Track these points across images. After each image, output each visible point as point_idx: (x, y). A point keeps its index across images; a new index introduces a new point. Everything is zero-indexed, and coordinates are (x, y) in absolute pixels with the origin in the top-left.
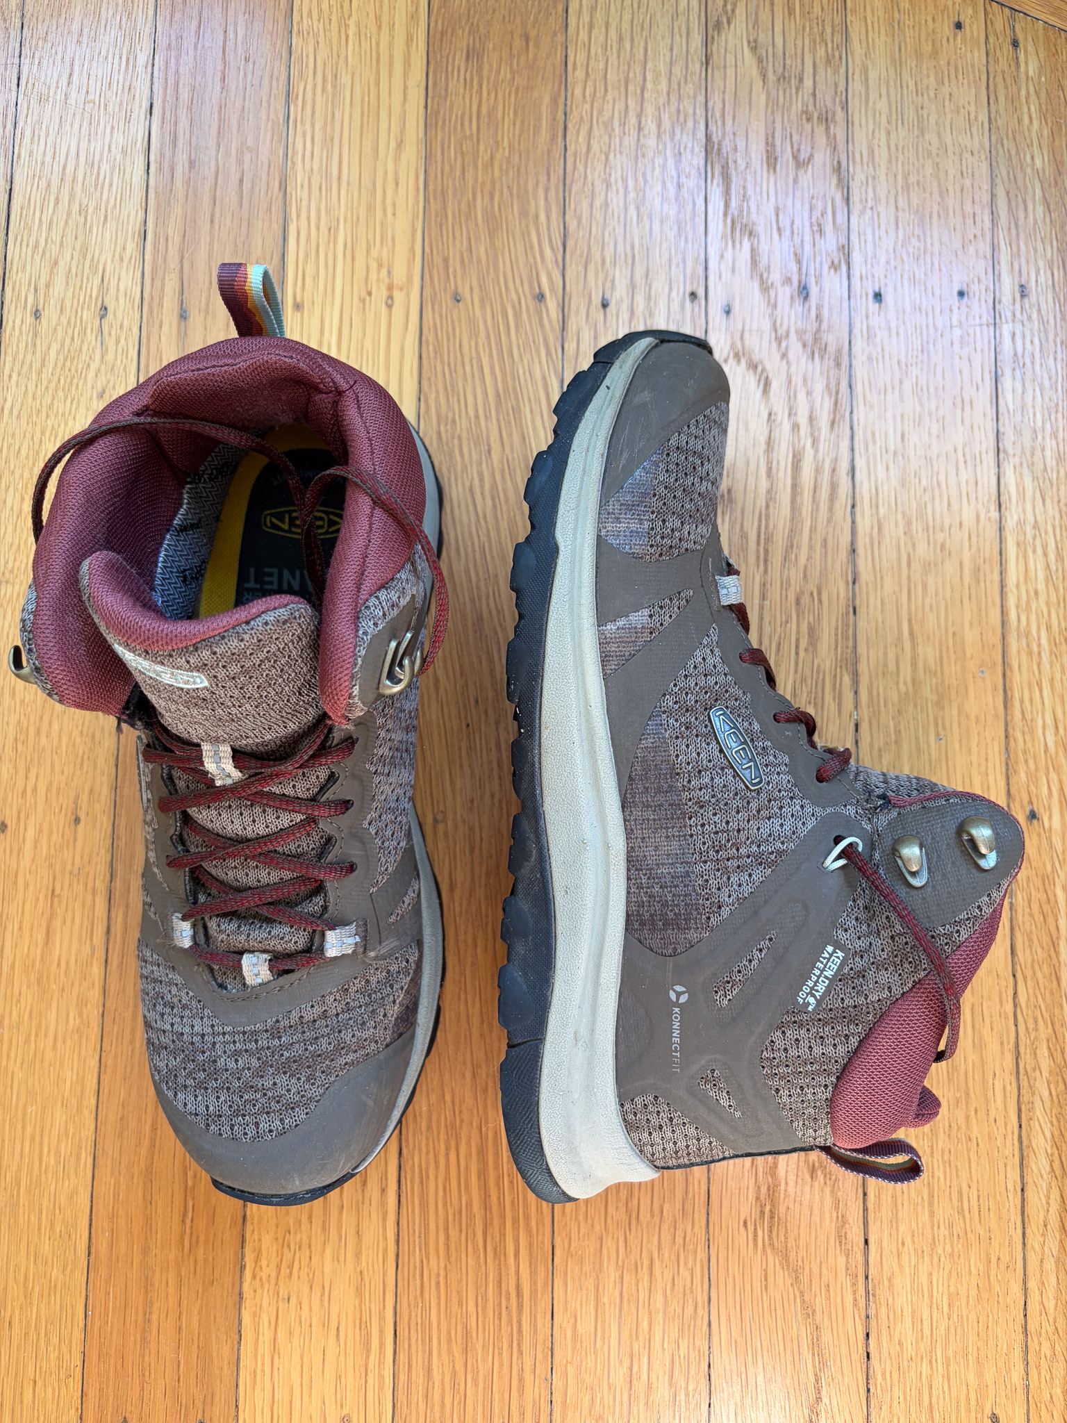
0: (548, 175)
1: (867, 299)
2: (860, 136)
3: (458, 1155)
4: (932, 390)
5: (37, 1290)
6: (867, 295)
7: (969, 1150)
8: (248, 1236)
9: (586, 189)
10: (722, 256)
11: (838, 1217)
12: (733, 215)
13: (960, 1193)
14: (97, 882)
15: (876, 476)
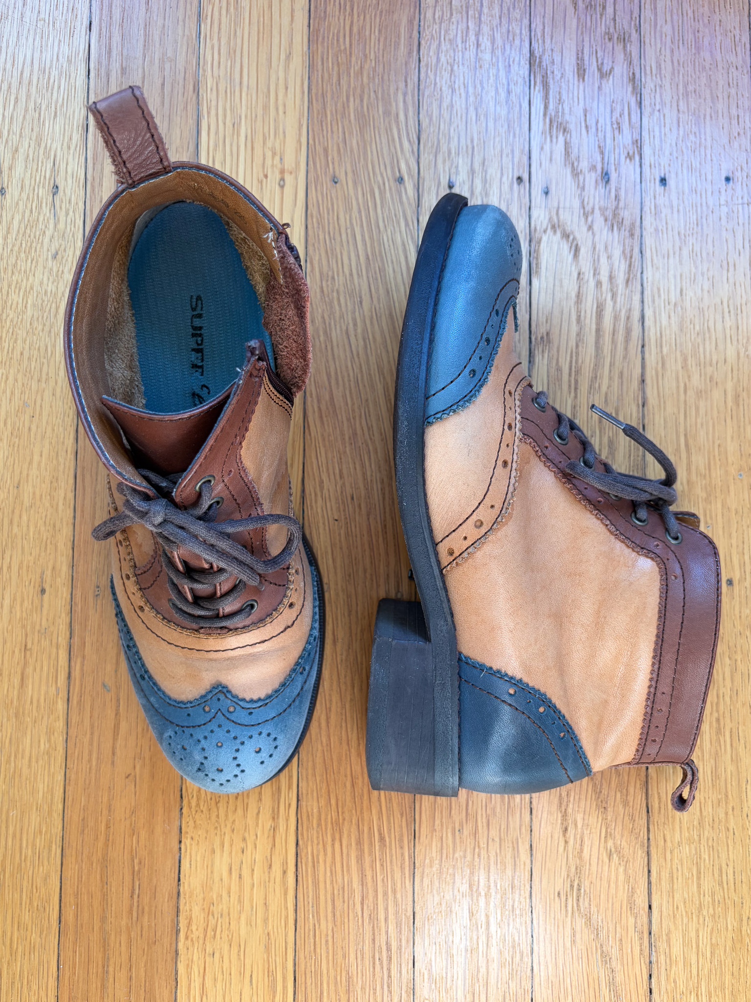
0: (406, 82)
1: (655, 183)
2: (650, 54)
3: (341, 845)
4: (704, 255)
5: (20, 950)
6: (655, 179)
7: (727, 838)
8: (181, 907)
9: (436, 94)
10: (542, 148)
11: (628, 889)
12: (551, 115)
13: (721, 870)
14: (60, 639)
15: (661, 322)
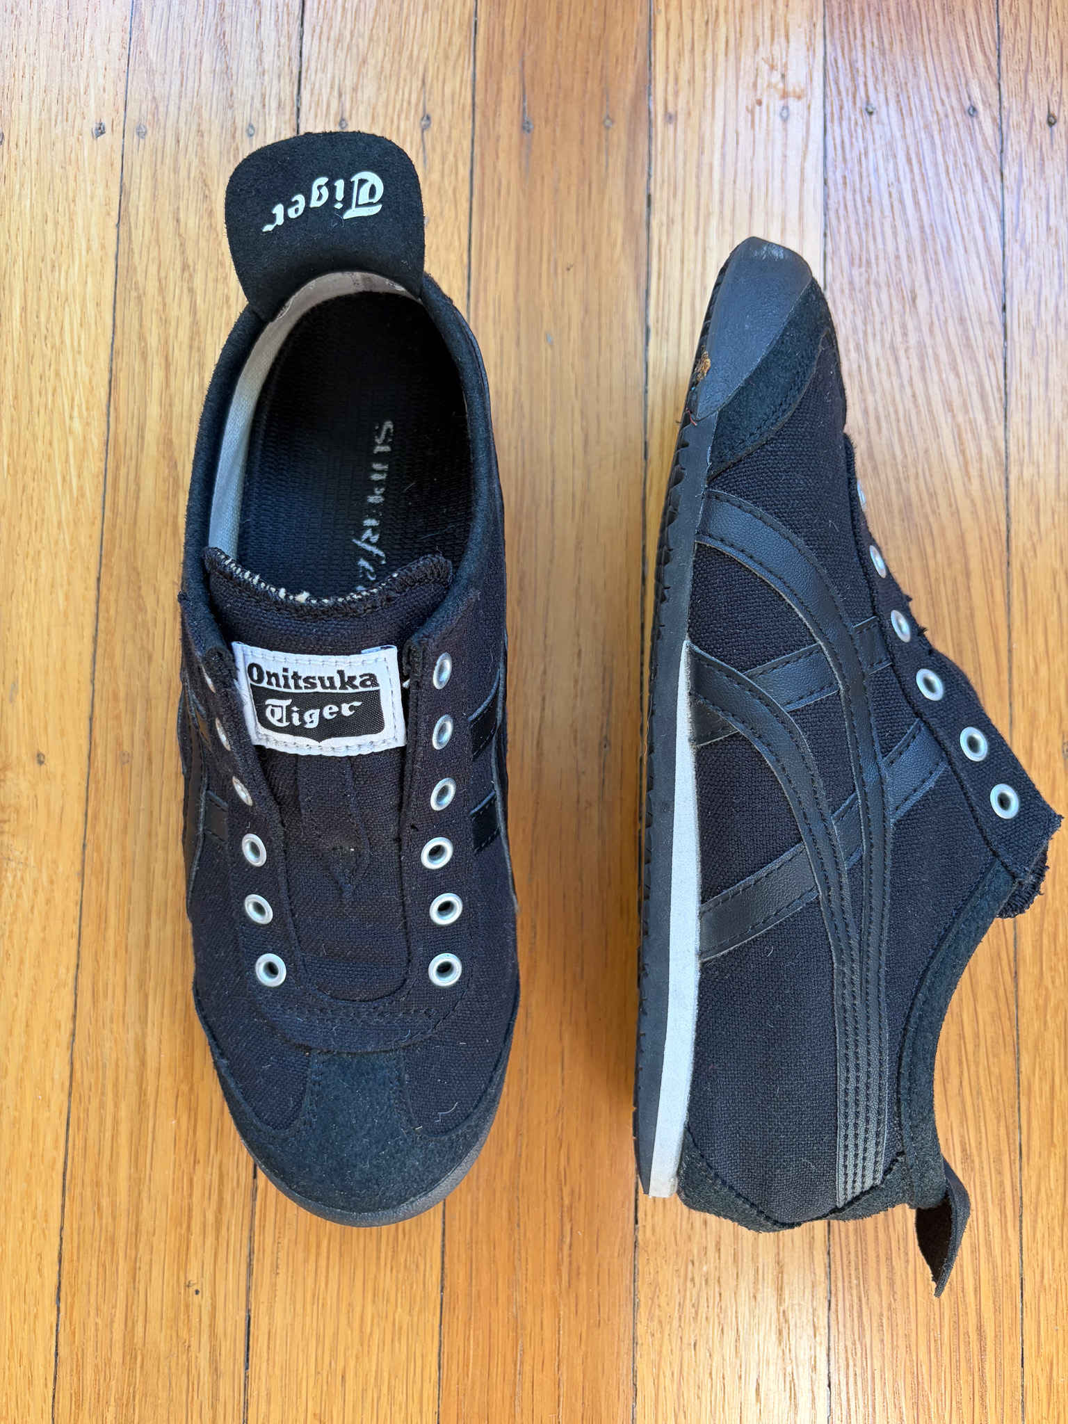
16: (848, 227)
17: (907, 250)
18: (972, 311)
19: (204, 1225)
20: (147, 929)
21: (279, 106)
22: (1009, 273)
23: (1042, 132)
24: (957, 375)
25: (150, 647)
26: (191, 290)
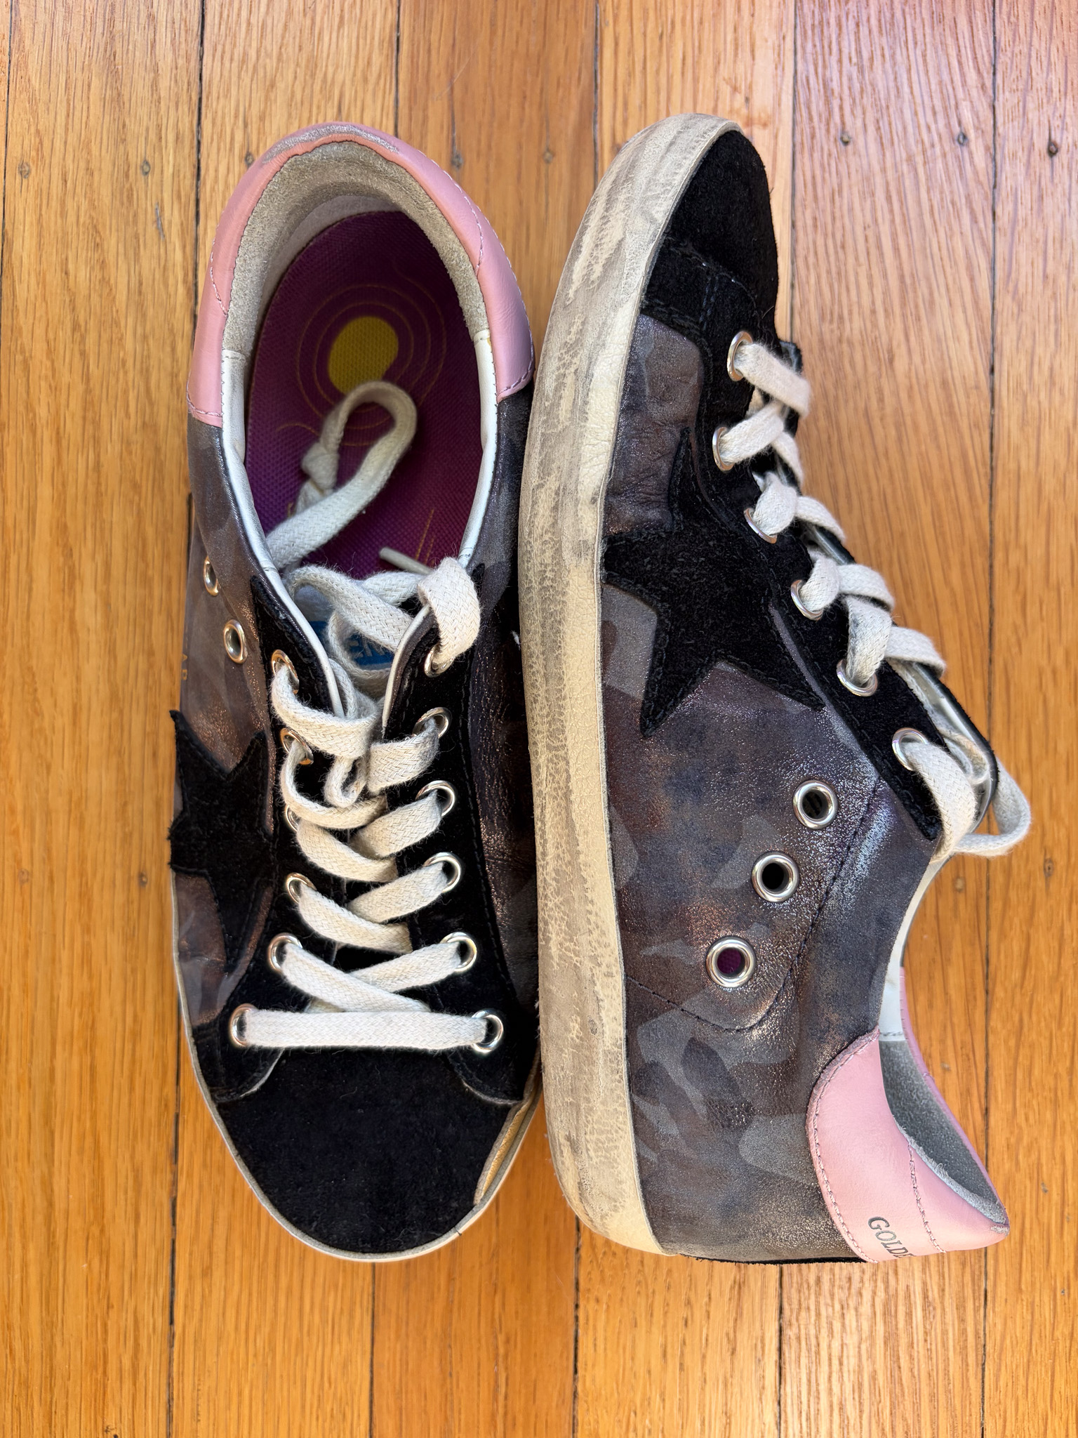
16: (818, 277)
17: (884, 303)
18: (956, 374)
19: (121, 1370)
20: (52, 1061)
21: (177, 138)
22: (998, 330)
23: (1042, 164)
24: (938, 447)
25: (49, 755)
26: (83, 354)
